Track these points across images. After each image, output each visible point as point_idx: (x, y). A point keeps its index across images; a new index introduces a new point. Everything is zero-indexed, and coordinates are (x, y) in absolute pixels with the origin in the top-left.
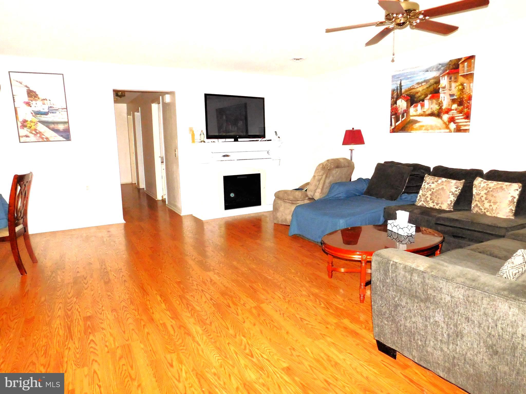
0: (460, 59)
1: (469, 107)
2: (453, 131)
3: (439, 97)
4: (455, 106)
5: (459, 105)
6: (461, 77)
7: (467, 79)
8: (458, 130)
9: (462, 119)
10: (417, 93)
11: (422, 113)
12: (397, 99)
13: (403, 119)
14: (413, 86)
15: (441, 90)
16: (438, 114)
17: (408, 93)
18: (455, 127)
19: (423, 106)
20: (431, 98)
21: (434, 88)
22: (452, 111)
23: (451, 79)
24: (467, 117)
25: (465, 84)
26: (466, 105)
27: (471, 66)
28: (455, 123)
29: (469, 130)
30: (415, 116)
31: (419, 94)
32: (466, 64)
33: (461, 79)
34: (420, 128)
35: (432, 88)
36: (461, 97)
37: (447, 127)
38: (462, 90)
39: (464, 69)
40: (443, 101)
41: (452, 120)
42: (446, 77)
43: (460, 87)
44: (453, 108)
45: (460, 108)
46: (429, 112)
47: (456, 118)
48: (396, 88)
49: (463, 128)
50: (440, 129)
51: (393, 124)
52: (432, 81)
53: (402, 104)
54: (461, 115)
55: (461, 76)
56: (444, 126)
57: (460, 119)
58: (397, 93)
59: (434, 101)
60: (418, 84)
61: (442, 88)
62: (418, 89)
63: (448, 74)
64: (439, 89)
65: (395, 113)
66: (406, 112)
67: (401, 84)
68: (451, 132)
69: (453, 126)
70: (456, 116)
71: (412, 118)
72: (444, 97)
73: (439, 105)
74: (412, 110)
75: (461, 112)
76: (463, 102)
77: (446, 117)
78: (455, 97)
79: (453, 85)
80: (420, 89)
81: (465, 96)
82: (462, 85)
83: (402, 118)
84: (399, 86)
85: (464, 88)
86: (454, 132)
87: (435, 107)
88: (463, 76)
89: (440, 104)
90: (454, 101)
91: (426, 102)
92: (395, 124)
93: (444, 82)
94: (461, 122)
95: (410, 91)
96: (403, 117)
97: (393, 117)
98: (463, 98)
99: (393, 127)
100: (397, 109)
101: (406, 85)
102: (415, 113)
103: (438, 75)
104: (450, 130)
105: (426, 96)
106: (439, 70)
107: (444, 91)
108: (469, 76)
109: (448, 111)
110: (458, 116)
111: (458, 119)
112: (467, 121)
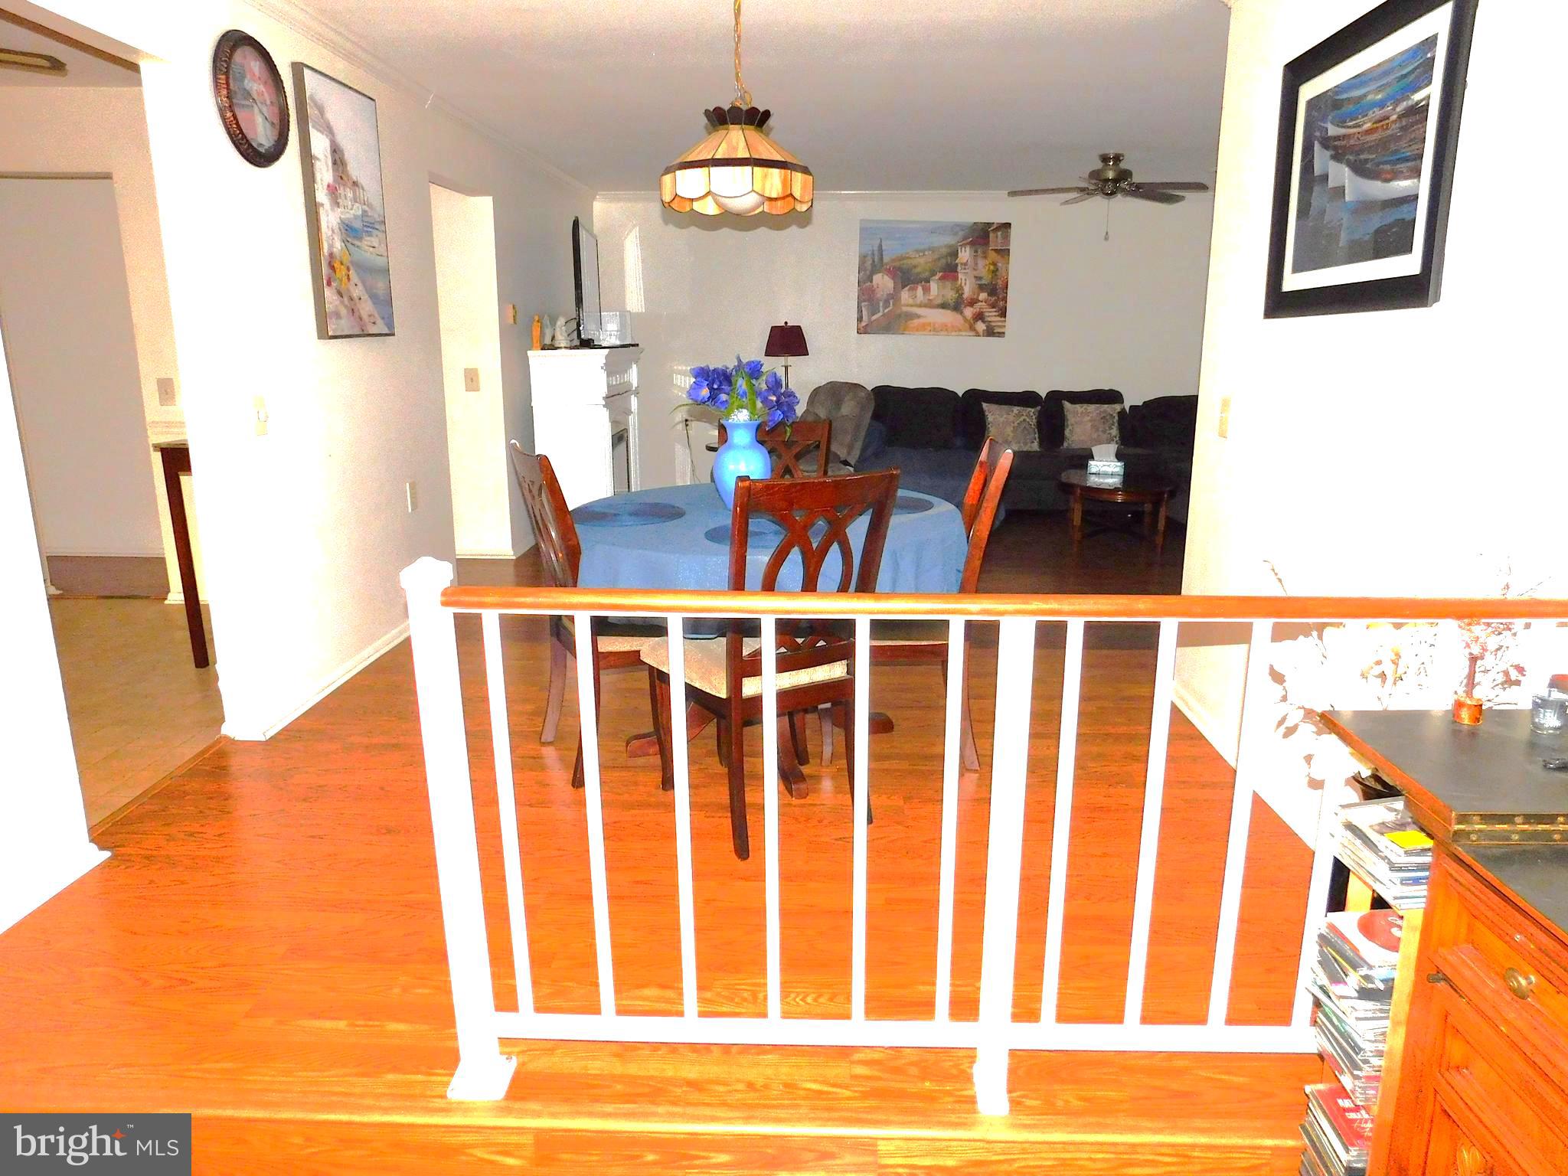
0: (989, 224)
1: (1005, 299)
2: (981, 334)
3: (956, 278)
4: (983, 296)
5: (990, 295)
6: (993, 252)
7: (1003, 257)
8: (990, 332)
9: (995, 316)
10: (915, 267)
11: (926, 301)
12: (873, 272)
13: (886, 311)
14: (908, 253)
15: (959, 268)
16: (957, 306)
17: (897, 264)
18: (985, 328)
19: (926, 290)
20: (942, 278)
21: (947, 262)
22: (980, 304)
23: (976, 252)
24: (1003, 313)
25: (1000, 265)
26: (1001, 296)
27: (1006, 238)
28: (984, 322)
29: (1004, 333)
30: (912, 306)
31: (918, 270)
32: (999, 233)
33: (993, 255)
34: (923, 328)
35: (943, 261)
36: (994, 282)
37: (972, 328)
38: (995, 272)
39: (995, 241)
40: (963, 284)
41: (980, 316)
42: (968, 249)
43: (992, 267)
44: (980, 298)
45: (994, 299)
46: (939, 301)
47: (987, 314)
48: (870, 253)
49: (998, 330)
50: (960, 330)
51: (865, 318)
52: (944, 251)
53: (883, 282)
54: (994, 310)
55: (992, 250)
56: (967, 325)
57: (992, 315)
58: (874, 261)
59: (948, 284)
60: (917, 251)
61: (962, 264)
62: (914, 262)
63: (972, 244)
64: (957, 265)
65: (867, 295)
66: (894, 297)
67: (880, 246)
68: (979, 336)
69: (981, 326)
70: (986, 312)
71: (905, 309)
72: (966, 280)
73: (957, 292)
74: (905, 295)
75: (994, 306)
76: (997, 290)
77: (969, 312)
78: (983, 282)
79: (981, 263)
80: (922, 261)
81: (1000, 282)
82: (994, 264)
83: (885, 307)
84: (876, 248)
85: (998, 270)
86: (983, 336)
87: (950, 295)
88: (996, 251)
89: (959, 290)
90: (982, 288)
91: (934, 286)
92: (869, 319)
93: (965, 255)
94: (995, 321)
95: (901, 262)
96: (886, 306)
97: (863, 304)
98: (996, 285)
99: (863, 324)
100: (874, 290)
101: (892, 251)
102: (911, 301)
103: (953, 242)
104: (977, 333)
105: (933, 274)
106: (956, 234)
107: (965, 269)
108: (1004, 253)
109: (972, 302)
110: (990, 312)
111: (989, 316)
112: (1003, 319)
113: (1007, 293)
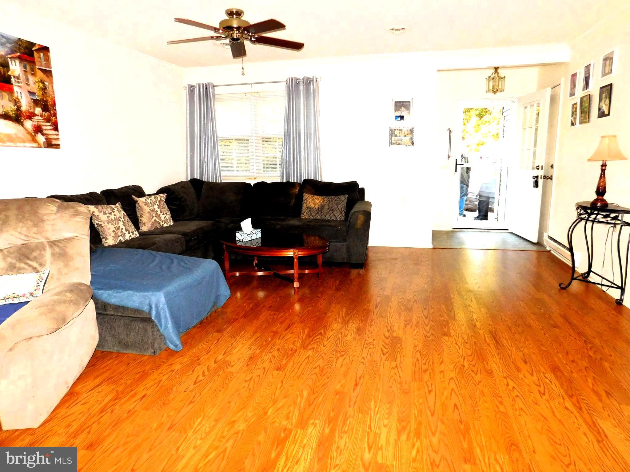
0: (32, 44)
1: (55, 115)
2: (43, 146)
3: (12, 91)
4: (38, 110)
5: (43, 110)
6: (39, 71)
7: (48, 77)
8: (50, 144)
9: (51, 129)
15: (13, 80)
16: (17, 118)
18: (45, 140)
21: (1, 72)
22: (37, 117)
23: (25, 67)
24: (56, 129)
25: (47, 83)
26: (52, 112)
27: (48, 60)
28: (43, 135)
29: (59, 145)
32: (41, 54)
33: (40, 74)
36: (45, 99)
37: (34, 140)
38: (44, 89)
39: (40, 61)
40: (19, 97)
41: (38, 129)
42: (17, 63)
43: (41, 85)
44: (36, 113)
45: (47, 114)
47: (44, 127)
49: (54, 142)
50: (25, 142)
54: (49, 124)
55: (38, 69)
56: (30, 137)
57: (47, 128)
59: (6, 96)
61: (14, 76)
63: (19, 58)
64: (10, 77)
68: (41, 147)
69: (41, 139)
70: (43, 125)
72: (21, 93)
73: (16, 104)
75: (48, 120)
76: (48, 106)
77: (29, 124)
78: (37, 98)
79: (31, 79)
81: (49, 99)
82: (43, 83)
85: (45, 88)
86: (44, 147)
87: (10, 108)
88: (42, 71)
90: (36, 102)
93: (16, 68)
94: (51, 134)
98: (46, 101)
103: (3, 54)
104: (39, 144)
106: (4, 45)
107: (18, 82)
108: (48, 73)
109: (30, 116)
110: (46, 126)
111: (46, 130)
112: (56, 133)
113: (55, 110)
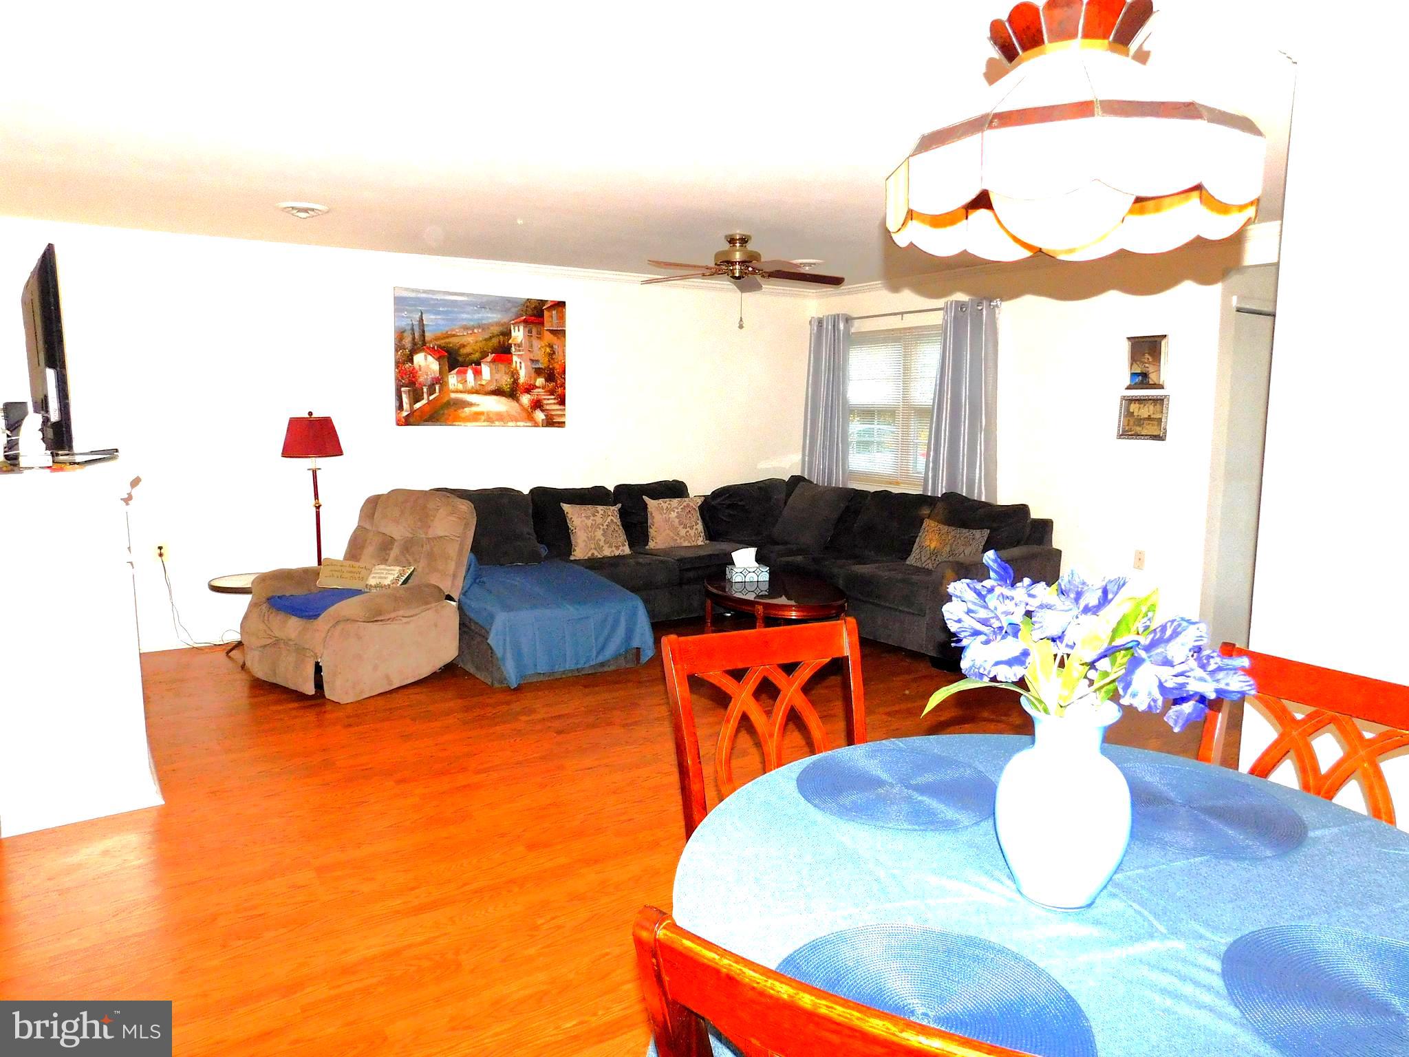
0: (543, 302)
1: (563, 386)
2: (541, 425)
3: (510, 362)
4: (540, 381)
5: (547, 380)
6: (548, 333)
7: (559, 338)
8: (550, 422)
9: (554, 404)
10: (464, 346)
11: (478, 387)
12: (414, 351)
13: (431, 398)
14: (452, 330)
15: (513, 349)
16: (512, 393)
17: (441, 342)
18: (544, 418)
19: (477, 373)
20: (494, 361)
21: (499, 342)
22: (537, 390)
23: (530, 332)
24: (562, 401)
25: (555, 347)
26: (559, 382)
27: (562, 318)
28: (543, 411)
29: (564, 422)
30: (461, 392)
31: (467, 350)
32: (554, 312)
33: (549, 337)
34: (476, 417)
35: (495, 341)
36: (551, 367)
37: (530, 418)
38: (552, 354)
39: (550, 320)
40: (518, 368)
41: (537, 405)
42: (521, 328)
43: (548, 350)
44: (537, 384)
45: (552, 385)
46: (493, 387)
47: (545, 402)
48: (410, 327)
49: (557, 419)
50: (517, 421)
51: (406, 405)
52: (496, 330)
53: (426, 364)
54: (553, 397)
55: (547, 330)
56: (524, 415)
57: (550, 402)
58: (414, 339)
59: (502, 367)
60: (466, 328)
61: (515, 345)
62: (463, 340)
63: (525, 322)
64: (510, 346)
65: (407, 381)
66: (440, 381)
67: (421, 320)
68: (538, 426)
69: (540, 416)
70: (545, 399)
71: (453, 395)
72: (520, 363)
73: (513, 376)
74: (453, 380)
75: (552, 392)
76: (555, 375)
77: (526, 399)
78: (540, 366)
79: (537, 344)
80: (471, 339)
81: (557, 366)
82: (551, 346)
83: (430, 394)
84: (416, 323)
85: (554, 353)
86: (543, 426)
87: (505, 381)
88: (552, 332)
89: (514, 375)
90: (538, 372)
91: (486, 370)
92: (411, 406)
93: (518, 334)
94: (554, 410)
95: (447, 340)
96: (431, 392)
97: (403, 389)
98: (553, 369)
99: (405, 414)
100: (417, 372)
101: (435, 325)
102: (460, 387)
103: (505, 320)
104: (536, 423)
105: (484, 355)
106: (507, 310)
107: (520, 351)
108: (560, 333)
109: (529, 389)
110: (548, 399)
111: (547, 404)
112: (562, 407)
113: (565, 379)
